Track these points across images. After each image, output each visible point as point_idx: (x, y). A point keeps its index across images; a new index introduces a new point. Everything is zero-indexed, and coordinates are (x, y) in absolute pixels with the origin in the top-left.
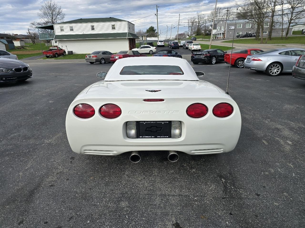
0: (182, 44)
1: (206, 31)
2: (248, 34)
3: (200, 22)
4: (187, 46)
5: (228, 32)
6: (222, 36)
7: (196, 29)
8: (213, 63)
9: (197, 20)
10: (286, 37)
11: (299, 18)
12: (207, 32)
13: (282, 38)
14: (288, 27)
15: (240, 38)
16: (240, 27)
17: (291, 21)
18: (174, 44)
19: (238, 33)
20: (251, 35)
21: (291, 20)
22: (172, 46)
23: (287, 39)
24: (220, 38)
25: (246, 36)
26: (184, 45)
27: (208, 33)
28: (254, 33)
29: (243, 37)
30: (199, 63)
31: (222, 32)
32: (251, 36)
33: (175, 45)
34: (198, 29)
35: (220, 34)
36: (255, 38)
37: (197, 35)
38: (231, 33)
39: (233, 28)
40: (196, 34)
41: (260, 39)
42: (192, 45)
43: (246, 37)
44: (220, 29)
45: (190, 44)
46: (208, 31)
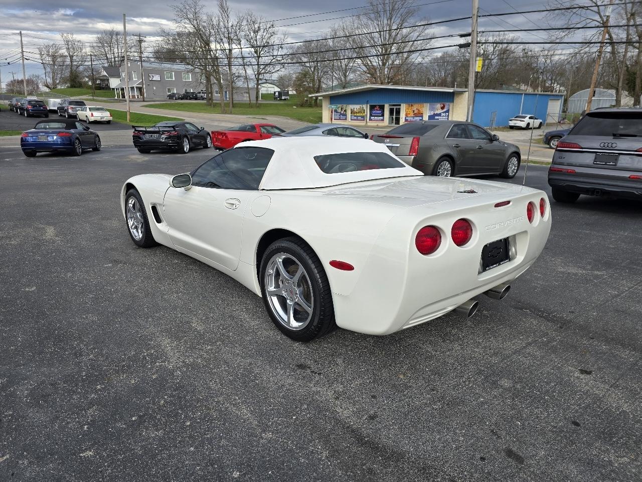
0: (54, 106)
1: (96, 79)
2: (188, 93)
3: (74, 58)
4: (70, 111)
5: (149, 85)
6: (136, 93)
7: (67, 74)
8: (185, 150)
9: (64, 51)
10: (257, 104)
11: (270, 72)
12: (98, 82)
13: (250, 105)
14: (256, 86)
15: (176, 99)
16: (171, 77)
17: (258, 76)
18: (34, 106)
19: (169, 90)
20: (196, 95)
21: (259, 74)
22: (27, 110)
23: (258, 107)
24: (133, 96)
25: (186, 96)
26: (61, 109)
27: (99, 84)
28: (200, 93)
29: (182, 99)
30: (152, 151)
31: (135, 86)
32: (196, 98)
33: (35, 108)
34: (71, 72)
35: (132, 88)
36: (206, 101)
37: (72, 86)
38: (155, 88)
39: (157, 78)
40: (69, 85)
41: (215, 105)
42: (88, 109)
43: (187, 99)
44: (130, 78)
45: (78, 108)
46: (101, 80)
